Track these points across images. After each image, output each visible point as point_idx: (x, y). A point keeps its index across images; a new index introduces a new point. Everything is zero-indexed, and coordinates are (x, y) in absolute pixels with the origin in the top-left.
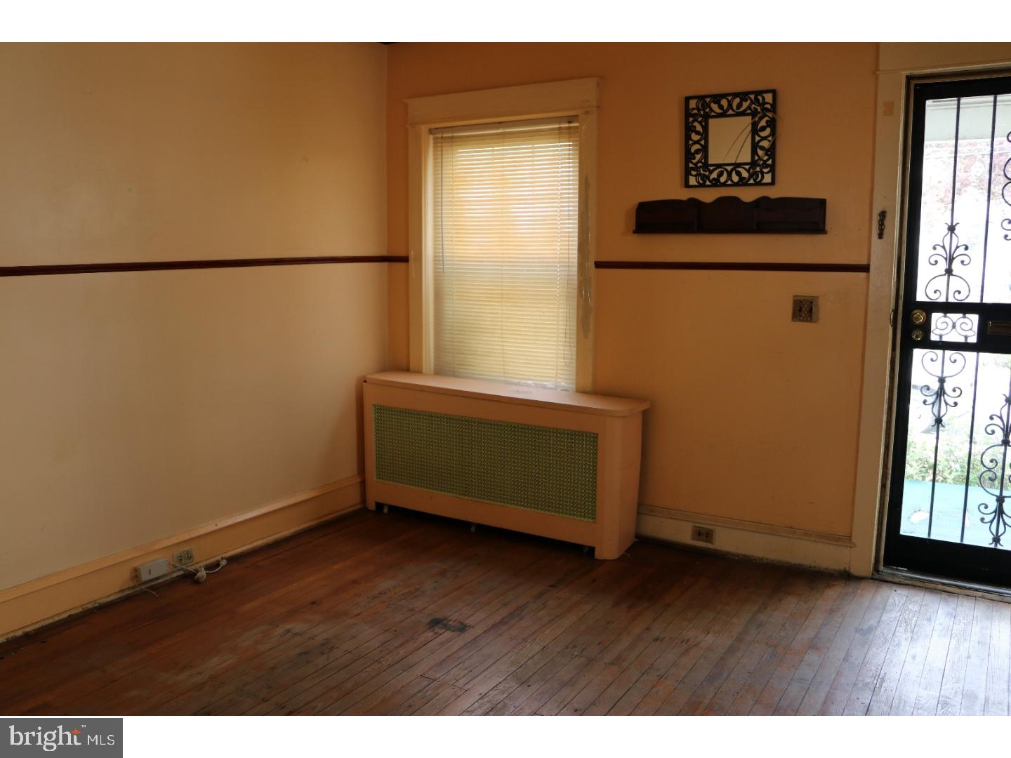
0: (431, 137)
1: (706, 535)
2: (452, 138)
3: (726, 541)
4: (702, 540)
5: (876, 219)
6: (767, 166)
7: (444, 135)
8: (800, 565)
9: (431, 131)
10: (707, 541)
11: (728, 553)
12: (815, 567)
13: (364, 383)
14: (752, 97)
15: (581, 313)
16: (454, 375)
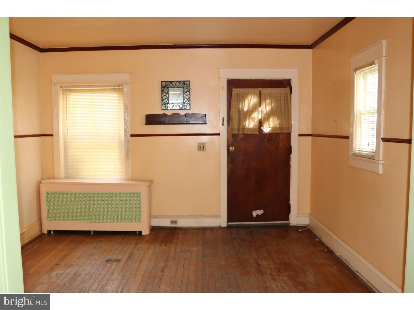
0: (61, 89)
1: (175, 222)
2: (70, 90)
3: (182, 223)
4: (174, 224)
5: (221, 120)
6: (188, 104)
7: (67, 89)
8: (206, 226)
9: (61, 87)
10: (175, 224)
11: (182, 227)
12: (210, 226)
13: (40, 184)
14: (183, 82)
15: (126, 152)
16: (73, 178)
